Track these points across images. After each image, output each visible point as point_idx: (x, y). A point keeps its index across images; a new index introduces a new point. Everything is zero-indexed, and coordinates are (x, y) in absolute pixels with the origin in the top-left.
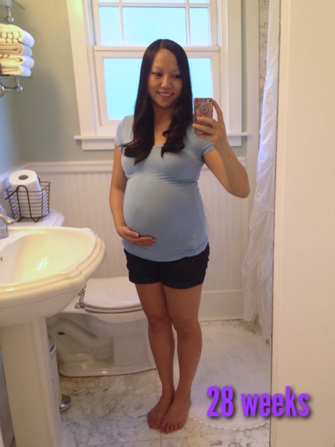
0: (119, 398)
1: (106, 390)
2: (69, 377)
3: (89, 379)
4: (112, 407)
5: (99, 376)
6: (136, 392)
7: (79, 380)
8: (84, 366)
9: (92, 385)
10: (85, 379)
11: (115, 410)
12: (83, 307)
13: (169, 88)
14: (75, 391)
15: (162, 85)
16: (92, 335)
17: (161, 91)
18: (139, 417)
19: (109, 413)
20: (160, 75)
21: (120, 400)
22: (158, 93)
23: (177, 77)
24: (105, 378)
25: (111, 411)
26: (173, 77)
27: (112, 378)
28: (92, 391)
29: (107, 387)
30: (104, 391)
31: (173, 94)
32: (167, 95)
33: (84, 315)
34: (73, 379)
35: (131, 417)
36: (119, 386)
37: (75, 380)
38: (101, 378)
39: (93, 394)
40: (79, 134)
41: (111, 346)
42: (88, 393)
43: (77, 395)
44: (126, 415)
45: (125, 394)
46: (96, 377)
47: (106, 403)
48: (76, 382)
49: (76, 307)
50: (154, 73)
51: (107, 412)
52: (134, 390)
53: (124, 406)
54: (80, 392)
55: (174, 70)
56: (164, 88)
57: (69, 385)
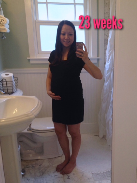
2: (24, 160)
5: (37, 160)
8: (31, 155)
9: (34, 163)
10: (31, 161)
11: (45, 173)
12: (31, 130)
13: (68, 39)
15: (65, 38)
16: (35, 142)
18: (55, 176)
19: (42, 175)
20: (64, 34)
21: (47, 169)
22: (64, 41)
23: (71, 35)
24: (40, 160)
26: (69, 35)
27: (43, 160)
30: (40, 165)
32: (67, 42)
33: (31, 133)
35: (51, 176)
36: (46, 164)
37: (27, 161)
39: (35, 167)
40: (29, 57)
45: (49, 167)
47: (40, 170)
49: (28, 130)
50: (62, 34)
52: (52, 165)
53: (48, 172)
54: (29, 166)
55: (70, 32)
56: (66, 39)
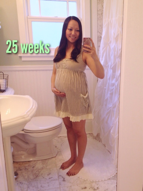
0: (40, 170)
1: (34, 167)
2: (16, 162)
3: (25, 163)
4: (37, 175)
6: (47, 167)
7: (21, 163)
8: (23, 157)
9: (27, 165)
10: (24, 163)
11: (38, 176)
12: (23, 130)
13: (75, 35)
14: (20, 168)
15: (72, 34)
16: (27, 143)
17: (71, 36)
18: (49, 178)
19: (36, 178)
20: (71, 30)
21: (41, 171)
22: (70, 37)
23: (78, 31)
24: (33, 162)
25: (37, 176)
26: (76, 31)
27: (36, 162)
28: (27, 168)
29: (34, 166)
30: (33, 168)
31: (76, 37)
32: (74, 38)
33: (23, 134)
34: (18, 163)
35: (46, 179)
36: (39, 165)
37: (19, 163)
38: (31, 162)
39: (28, 169)
40: (21, 54)
41: (35, 147)
42: (26, 169)
43: (20, 170)
44: (44, 178)
45: (42, 168)
46: (29, 161)
47: (34, 173)
48: (20, 164)
50: (69, 29)
51: (35, 177)
52: (46, 167)
53: (42, 174)
54: (22, 168)
55: (77, 28)
56: (72, 35)
57: (17, 166)
